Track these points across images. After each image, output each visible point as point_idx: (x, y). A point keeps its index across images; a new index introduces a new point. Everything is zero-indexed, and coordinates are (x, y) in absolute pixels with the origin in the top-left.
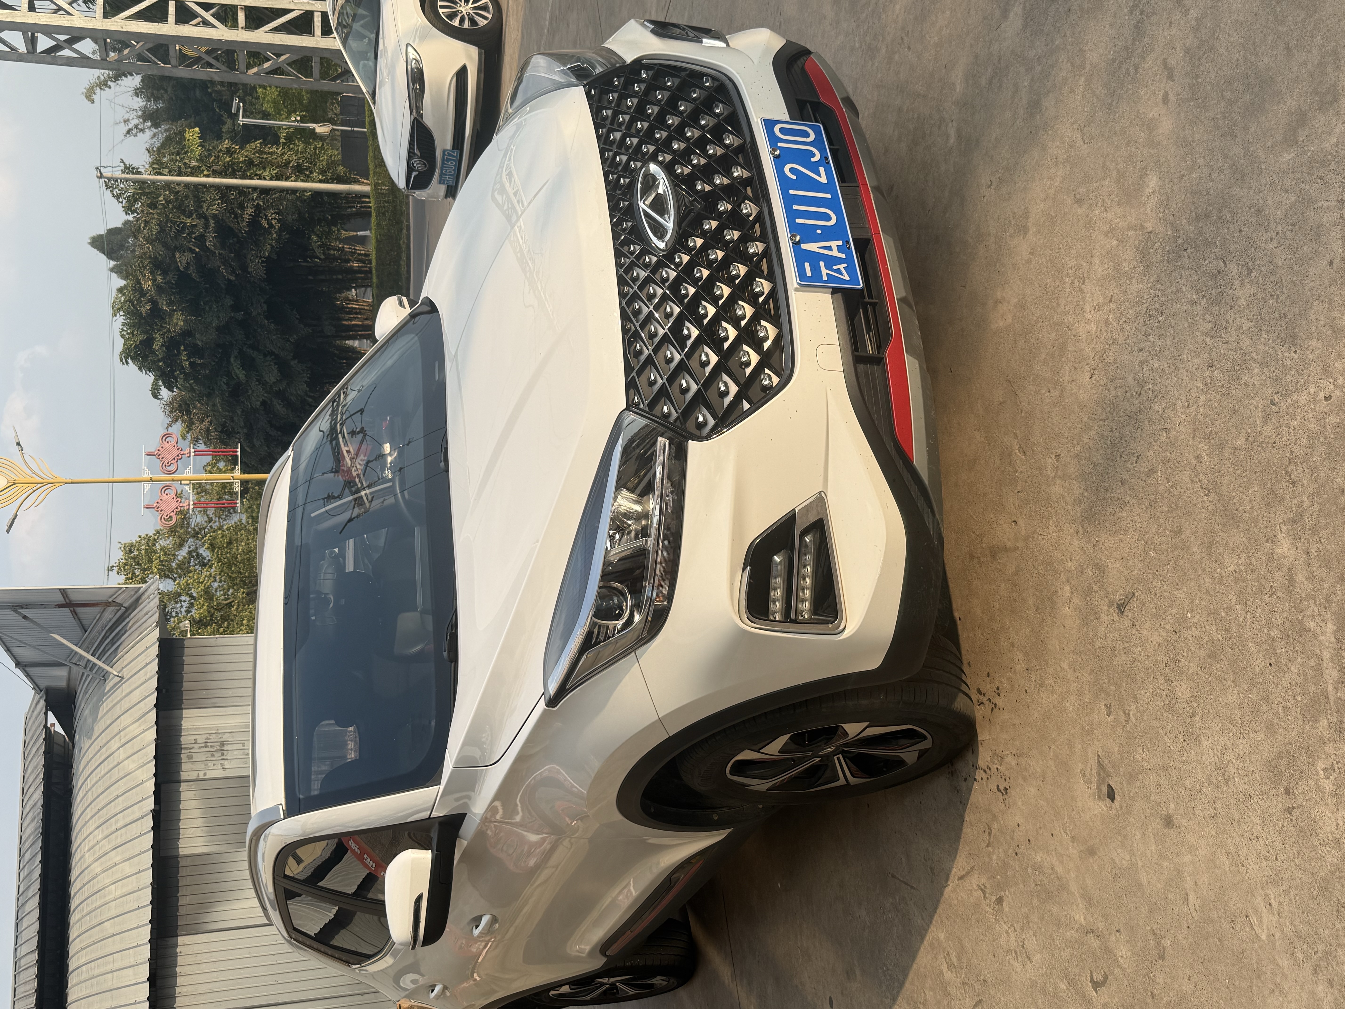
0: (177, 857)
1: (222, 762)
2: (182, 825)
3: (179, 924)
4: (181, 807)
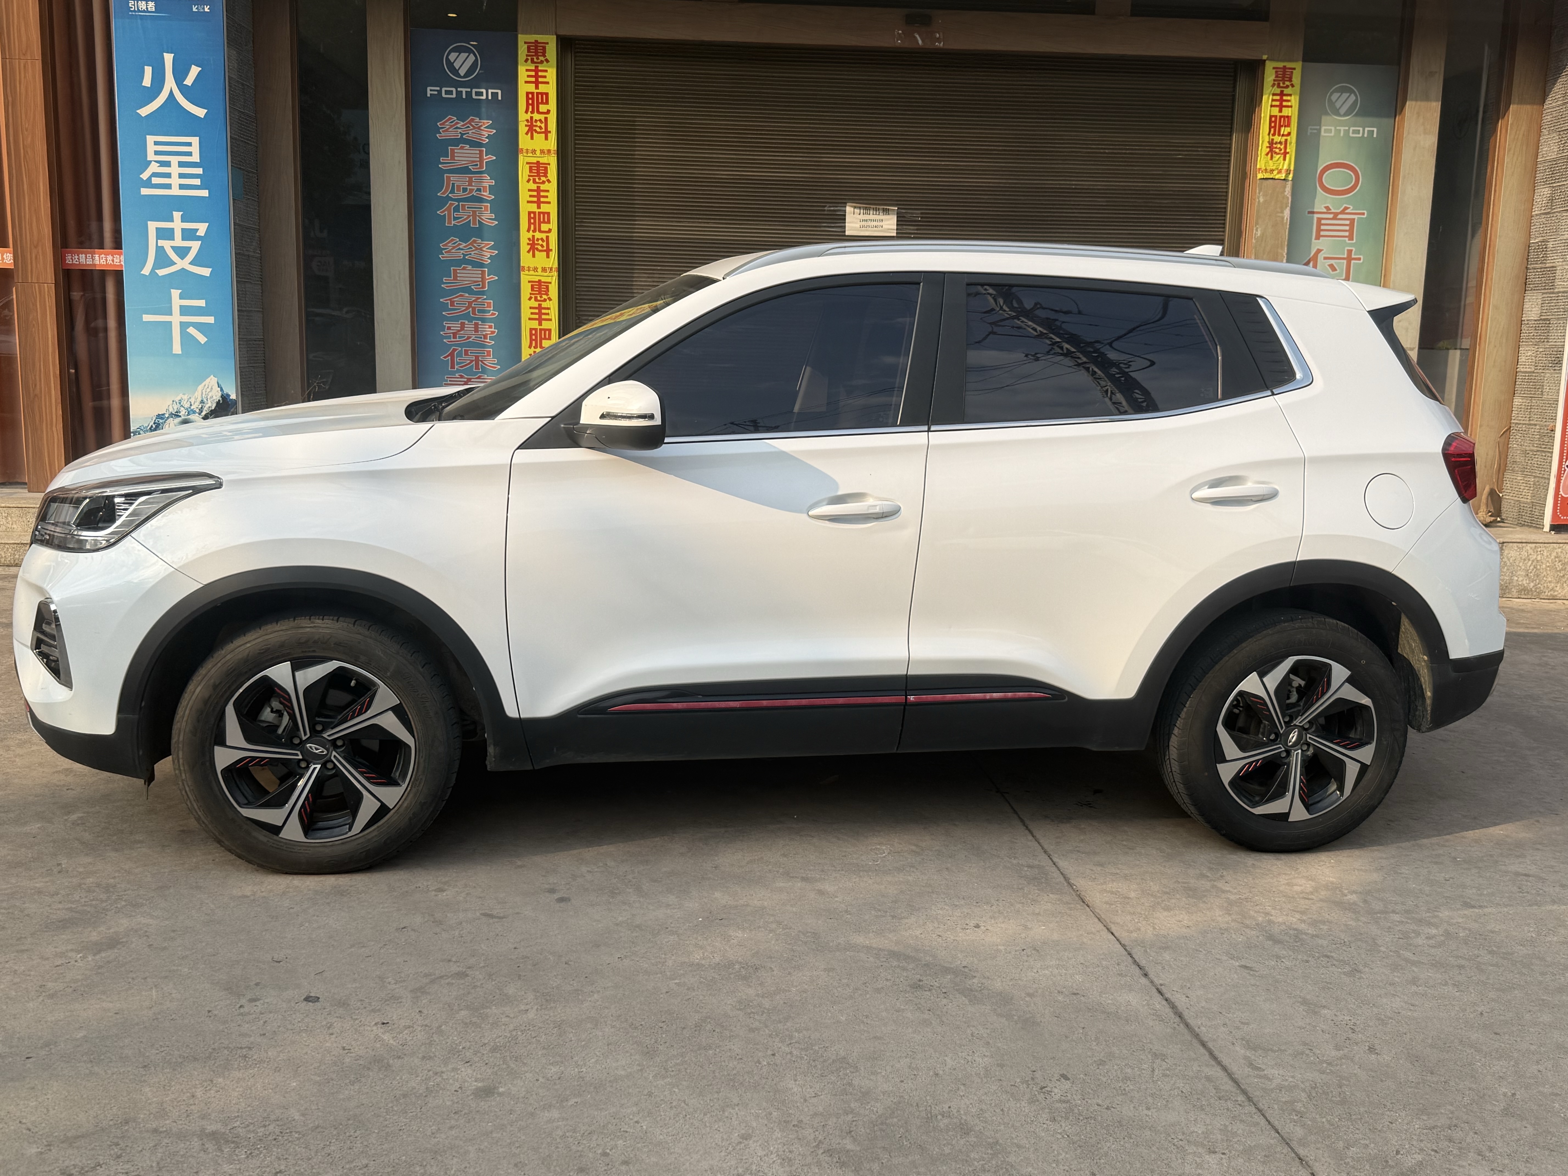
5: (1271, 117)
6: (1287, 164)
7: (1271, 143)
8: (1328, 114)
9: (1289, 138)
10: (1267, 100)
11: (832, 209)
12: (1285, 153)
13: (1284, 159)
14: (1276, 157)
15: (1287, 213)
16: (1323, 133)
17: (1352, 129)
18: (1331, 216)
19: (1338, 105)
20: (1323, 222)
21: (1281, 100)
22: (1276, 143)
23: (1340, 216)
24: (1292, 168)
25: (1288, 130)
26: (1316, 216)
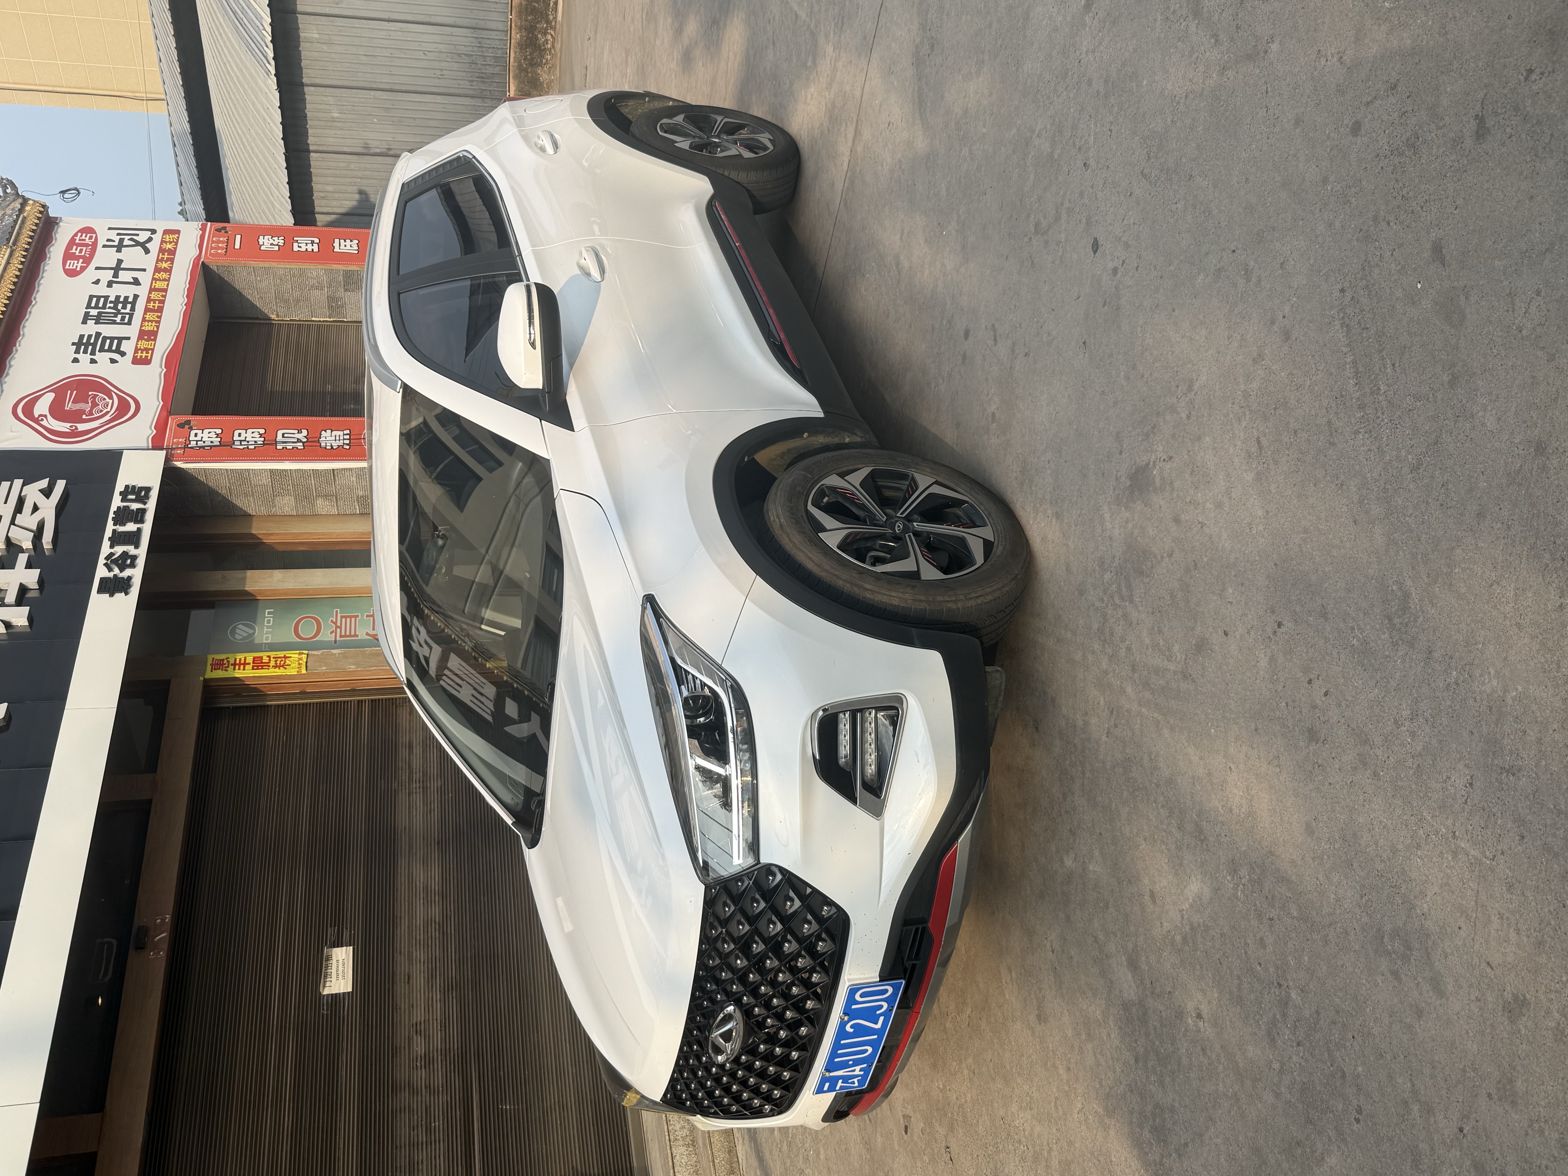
5: (253, 669)
6: (294, 655)
7: (275, 667)
8: (253, 639)
9: (272, 656)
10: (239, 674)
11: (325, 1008)
12: (285, 657)
13: (290, 657)
14: (288, 662)
15: (334, 651)
16: (269, 641)
17: (266, 624)
18: (338, 630)
19: (245, 635)
20: (343, 634)
21: (240, 664)
22: (276, 664)
23: (339, 624)
24: (298, 652)
25: (265, 658)
26: (338, 638)
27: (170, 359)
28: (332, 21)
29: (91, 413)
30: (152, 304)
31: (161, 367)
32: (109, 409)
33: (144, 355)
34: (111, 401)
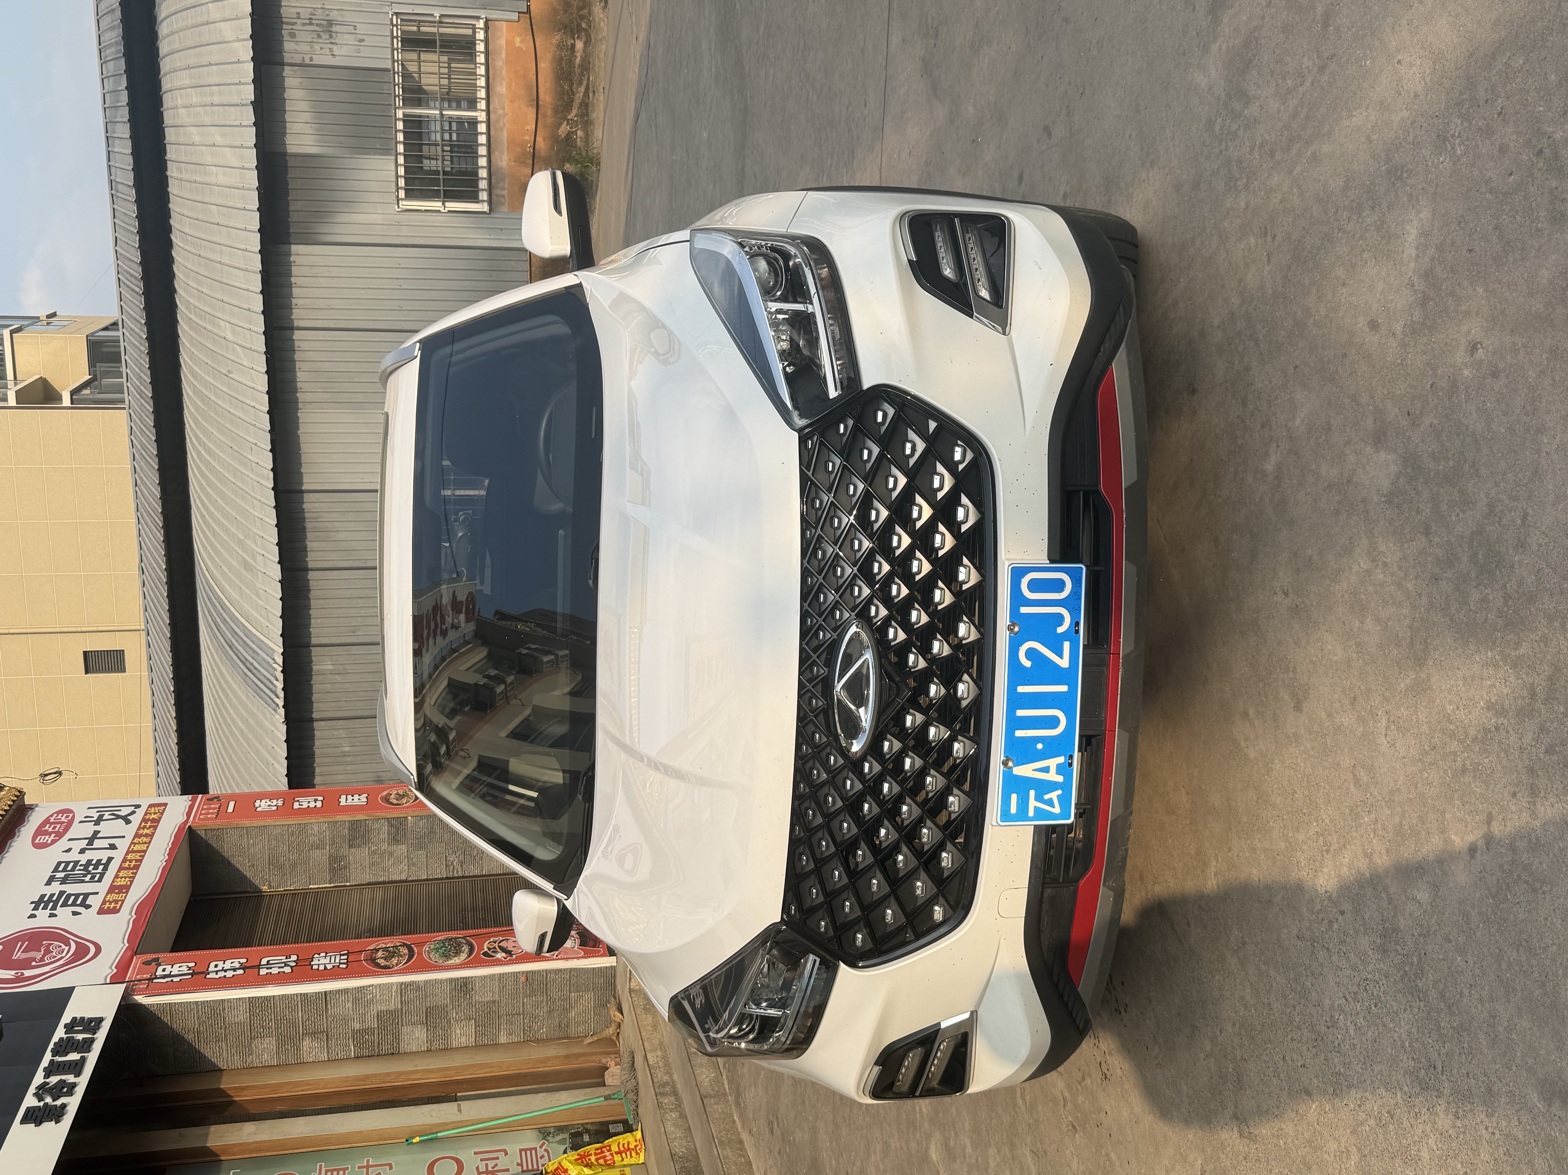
0: (285, 154)
1: (331, 46)
2: (288, 117)
3: (291, 231)
4: (286, 96)
27: (141, 907)
28: (348, 651)
29: (42, 959)
30: (128, 863)
31: (131, 914)
32: (64, 954)
33: (113, 905)
34: (67, 948)
